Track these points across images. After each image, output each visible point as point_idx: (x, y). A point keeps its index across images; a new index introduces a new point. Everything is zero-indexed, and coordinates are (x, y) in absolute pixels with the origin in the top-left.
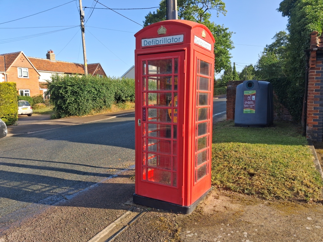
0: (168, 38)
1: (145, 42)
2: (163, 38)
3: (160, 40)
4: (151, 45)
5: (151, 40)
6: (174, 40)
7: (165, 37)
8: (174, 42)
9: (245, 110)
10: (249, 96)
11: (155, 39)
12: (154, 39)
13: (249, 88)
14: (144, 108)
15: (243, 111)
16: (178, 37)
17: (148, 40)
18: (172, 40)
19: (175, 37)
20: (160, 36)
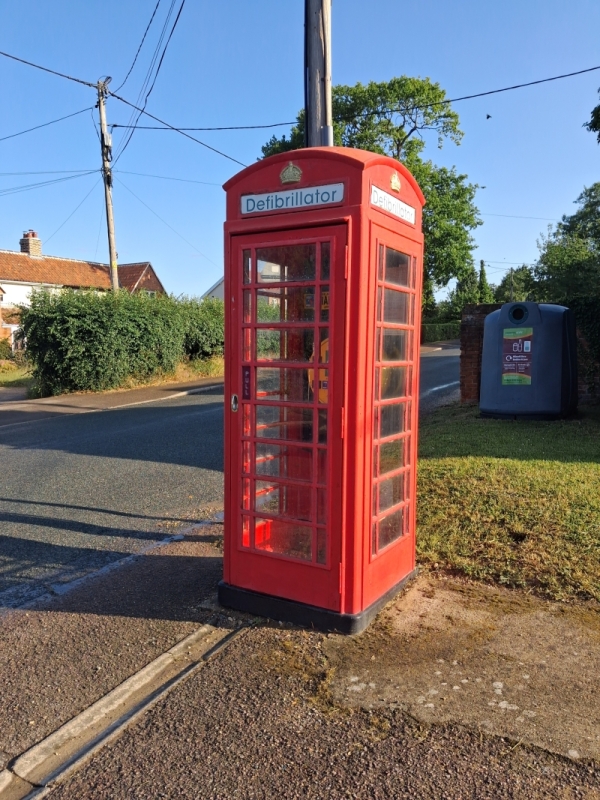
0: (306, 191)
1: (251, 203)
2: (295, 191)
3: (287, 199)
4: (265, 209)
5: (263, 197)
6: (319, 196)
7: (299, 191)
8: (320, 202)
9: (505, 377)
10: (517, 341)
11: (274, 194)
12: (271, 194)
13: (517, 321)
14: (247, 368)
15: (500, 378)
16: (329, 188)
17: (257, 198)
18: (315, 197)
19: (322, 189)
20: (285, 187)
